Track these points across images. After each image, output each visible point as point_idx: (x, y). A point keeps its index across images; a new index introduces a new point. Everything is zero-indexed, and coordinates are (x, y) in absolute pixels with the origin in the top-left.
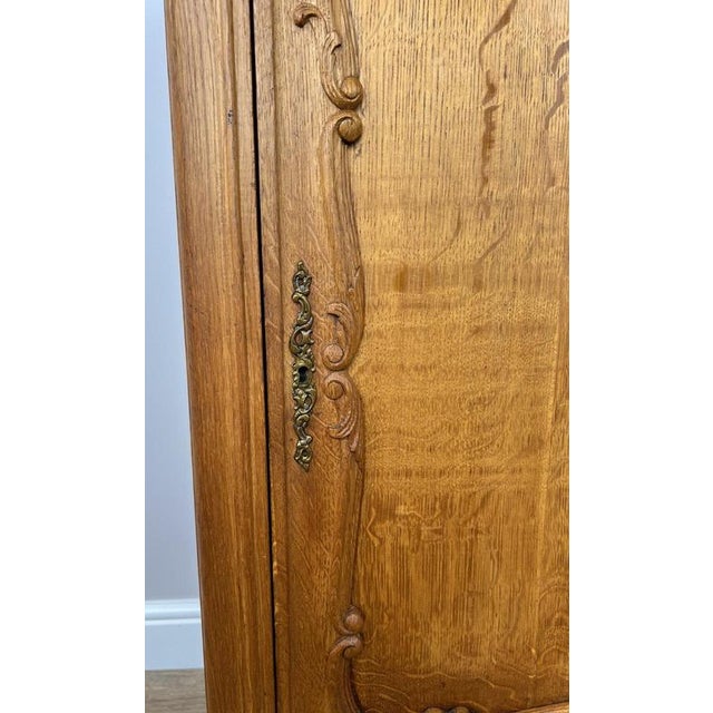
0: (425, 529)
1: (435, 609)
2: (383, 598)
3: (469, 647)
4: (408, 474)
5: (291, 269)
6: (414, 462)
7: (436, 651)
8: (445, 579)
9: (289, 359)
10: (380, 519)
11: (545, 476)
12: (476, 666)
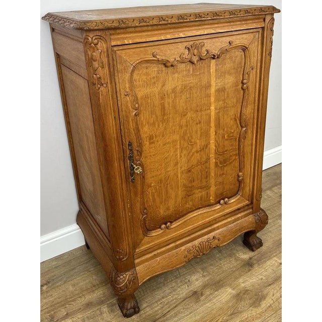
0: (157, 187)
1: (161, 203)
2: (150, 204)
3: (168, 209)
4: (153, 177)
5: (128, 143)
6: (154, 174)
7: (162, 211)
8: (162, 196)
9: (129, 161)
10: (148, 188)
11: (179, 169)
12: (170, 212)
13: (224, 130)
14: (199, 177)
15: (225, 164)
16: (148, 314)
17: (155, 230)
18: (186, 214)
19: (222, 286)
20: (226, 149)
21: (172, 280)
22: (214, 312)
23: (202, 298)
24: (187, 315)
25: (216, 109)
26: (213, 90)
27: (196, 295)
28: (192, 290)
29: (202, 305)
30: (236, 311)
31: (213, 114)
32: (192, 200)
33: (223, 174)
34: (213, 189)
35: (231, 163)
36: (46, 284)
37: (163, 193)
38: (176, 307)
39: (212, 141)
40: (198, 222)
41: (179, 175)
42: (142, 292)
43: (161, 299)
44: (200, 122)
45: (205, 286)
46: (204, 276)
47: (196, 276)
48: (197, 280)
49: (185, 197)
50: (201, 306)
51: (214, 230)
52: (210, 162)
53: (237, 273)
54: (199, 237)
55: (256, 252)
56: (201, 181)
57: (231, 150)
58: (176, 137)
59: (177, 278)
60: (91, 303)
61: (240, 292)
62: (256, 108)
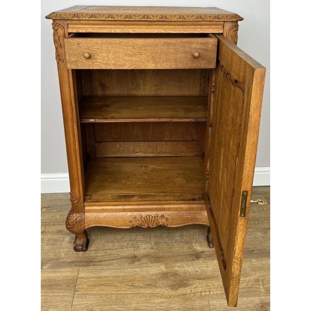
16: (90, 255)
19: (159, 262)
21: (126, 241)
22: (136, 276)
23: (137, 263)
24: (115, 269)
27: (134, 259)
28: (134, 254)
29: (132, 268)
30: (153, 284)
36: (46, 208)
38: (112, 260)
42: (99, 239)
43: (107, 250)
45: (146, 256)
46: (152, 248)
47: (146, 246)
48: (144, 249)
50: (130, 268)
51: (164, 209)
53: (181, 258)
54: (148, 210)
59: (131, 241)
60: (62, 231)
61: (170, 273)
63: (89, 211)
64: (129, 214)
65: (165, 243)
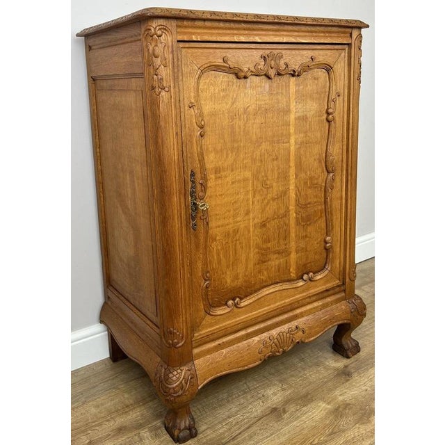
0: (224, 243)
1: (228, 267)
2: (215, 267)
3: (236, 277)
4: (219, 226)
5: (190, 172)
6: (220, 223)
7: (229, 281)
8: (230, 257)
9: (190, 198)
10: (212, 242)
11: (251, 221)
12: (239, 283)
13: (306, 173)
14: (276, 235)
15: (308, 223)
16: (209, 437)
17: (220, 306)
18: (259, 290)
19: (312, 400)
20: (309, 201)
21: (239, 396)
22: (306, 432)
23: (285, 416)
24: (267, 437)
25: (296, 143)
26: (292, 117)
27: (276, 413)
28: (269, 407)
29: (287, 424)
30: (336, 430)
31: (292, 148)
32: (267, 269)
33: (306, 236)
34: (293, 256)
35: (315, 222)
37: (231, 253)
38: (248, 428)
39: (292, 187)
40: (275, 303)
41: (251, 230)
43: (226, 419)
44: (277, 159)
45: (287, 401)
46: (283, 389)
47: (273, 390)
48: (275, 394)
49: (258, 264)
50: (285, 426)
51: (296, 317)
52: (289, 215)
53: (330, 384)
54: (277, 325)
55: (352, 359)
56: (278, 242)
57: (315, 202)
58: (248, 174)
59: (246, 393)
60: (125, 427)
61: (339, 407)
62: (345, 147)
63: (200, 355)
64: (256, 339)
65: (292, 376)
